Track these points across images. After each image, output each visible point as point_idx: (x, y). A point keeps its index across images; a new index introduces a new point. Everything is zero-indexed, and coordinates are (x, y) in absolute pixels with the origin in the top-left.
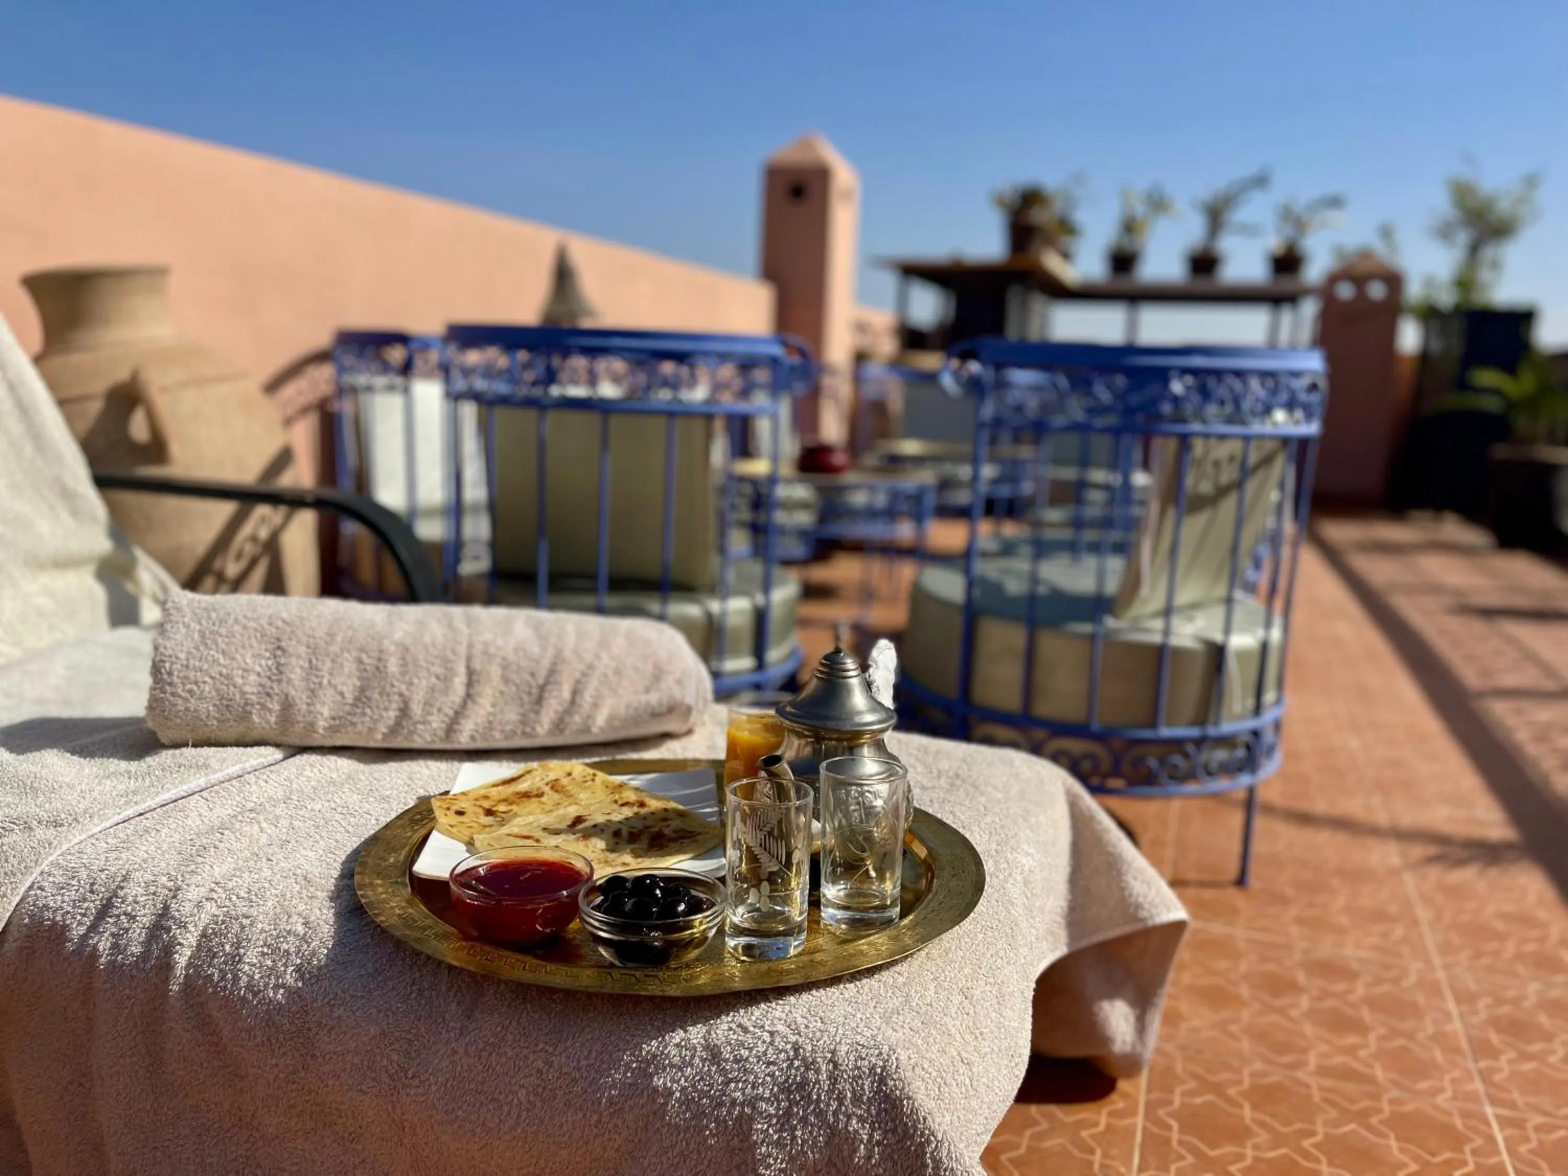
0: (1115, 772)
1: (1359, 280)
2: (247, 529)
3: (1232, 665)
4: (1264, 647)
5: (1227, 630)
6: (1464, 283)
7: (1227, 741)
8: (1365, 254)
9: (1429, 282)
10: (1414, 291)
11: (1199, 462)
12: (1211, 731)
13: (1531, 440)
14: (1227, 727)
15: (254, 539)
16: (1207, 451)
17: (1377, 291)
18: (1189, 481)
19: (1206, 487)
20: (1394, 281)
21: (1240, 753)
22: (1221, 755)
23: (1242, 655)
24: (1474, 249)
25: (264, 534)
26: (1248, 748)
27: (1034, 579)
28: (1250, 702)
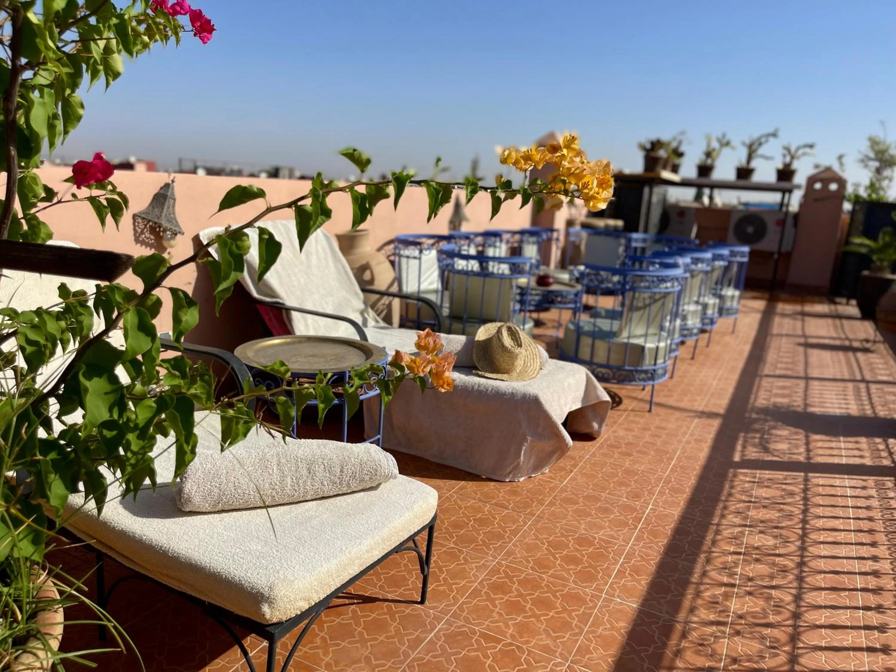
0: (614, 378)
1: (826, 182)
2: (382, 301)
3: (647, 351)
4: (657, 348)
5: (645, 342)
6: (872, 187)
7: (646, 372)
8: (828, 169)
9: (857, 185)
10: (850, 189)
11: (638, 298)
12: (639, 368)
13: (881, 269)
14: (645, 368)
15: (384, 304)
16: (640, 296)
17: (833, 187)
18: (635, 303)
19: (640, 304)
20: (842, 183)
21: (649, 375)
22: (643, 376)
23: (650, 349)
24: (878, 171)
25: (387, 302)
26: (652, 374)
27: (594, 325)
28: (653, 362)
